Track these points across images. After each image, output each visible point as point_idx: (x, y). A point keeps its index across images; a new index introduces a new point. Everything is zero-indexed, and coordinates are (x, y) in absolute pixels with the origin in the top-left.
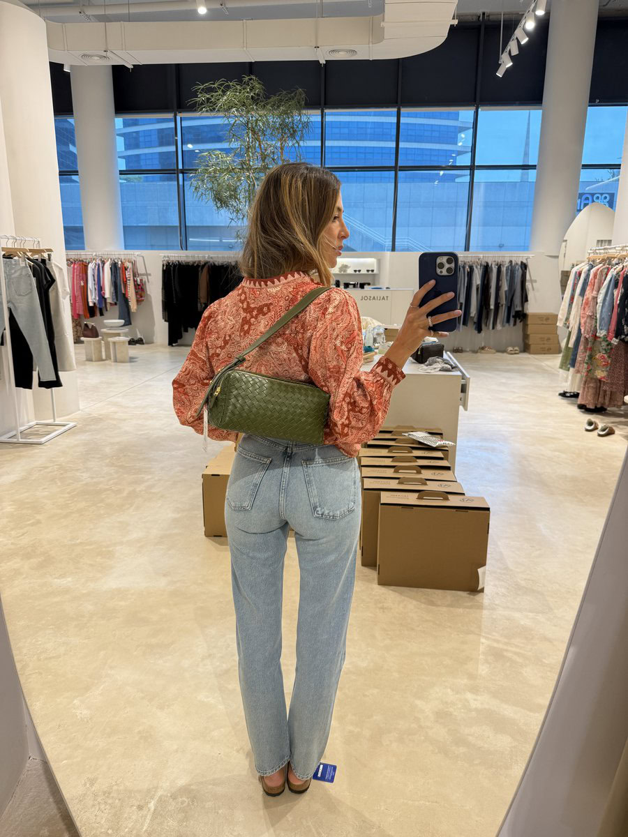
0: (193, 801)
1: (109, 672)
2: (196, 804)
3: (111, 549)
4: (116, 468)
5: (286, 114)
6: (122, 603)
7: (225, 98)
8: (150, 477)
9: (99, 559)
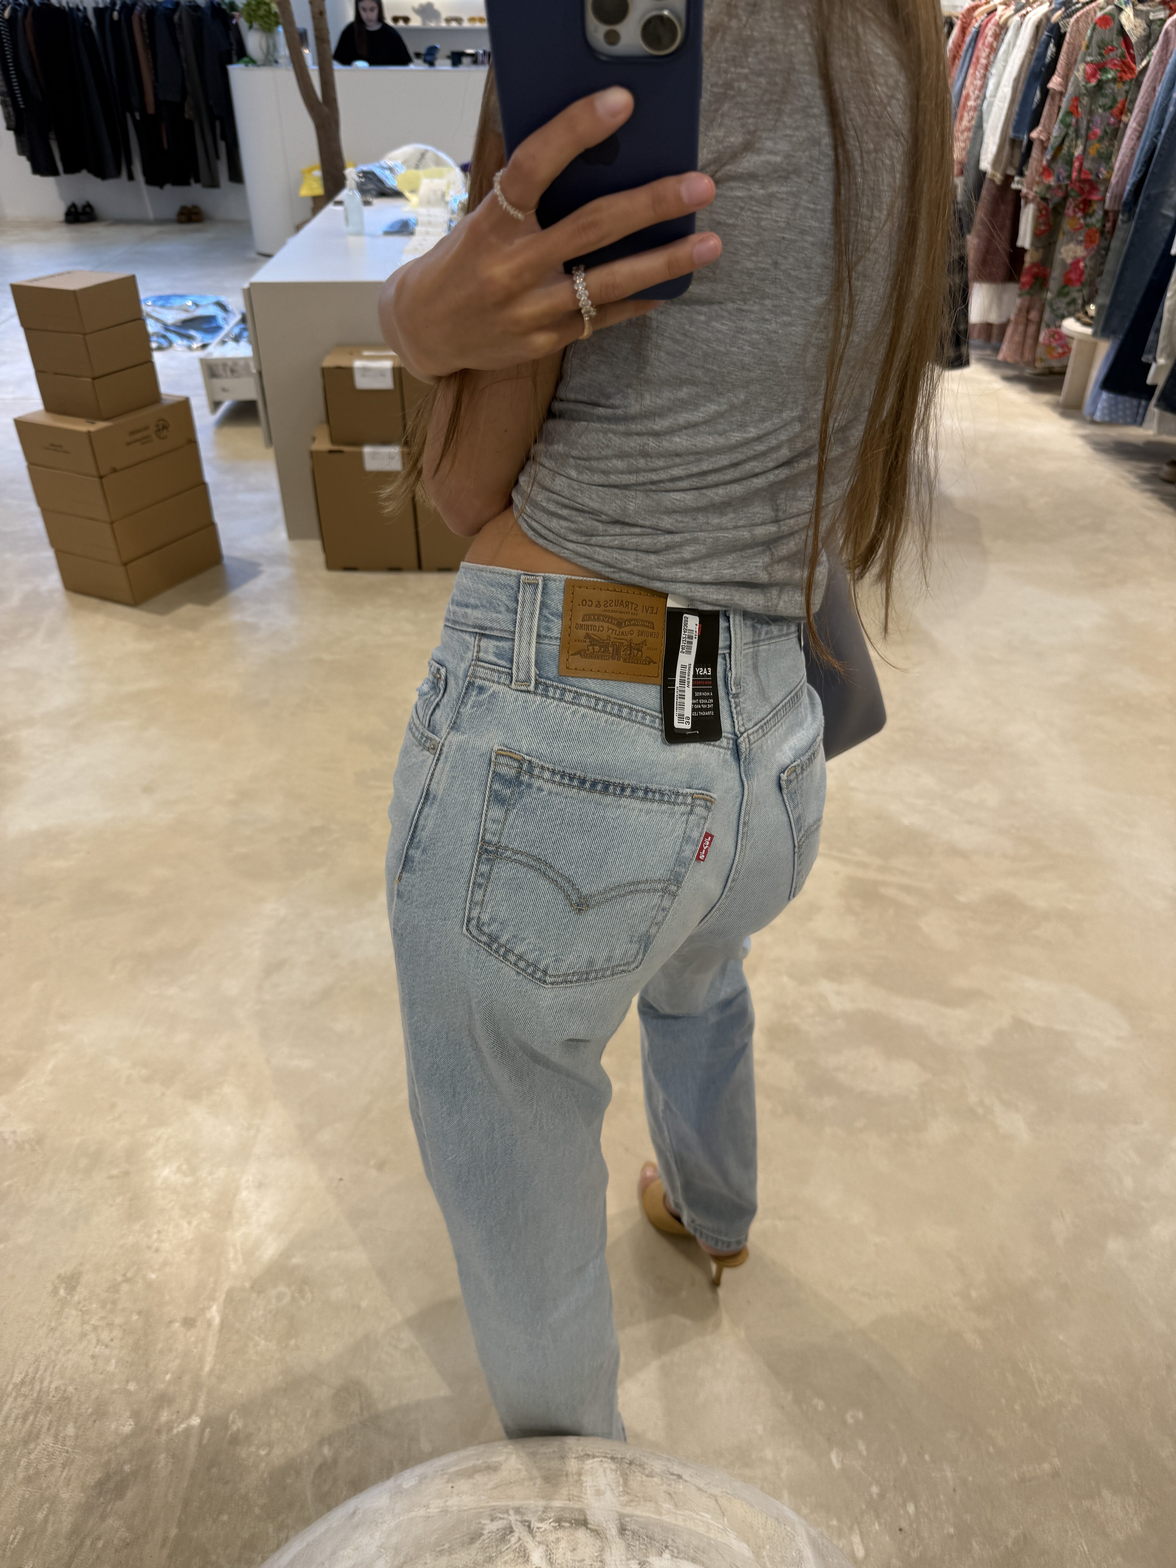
0: (301, 1291)
1: (60, 1028)
2: (309, 1296)
3: (8, 737)
6: (61, 864)
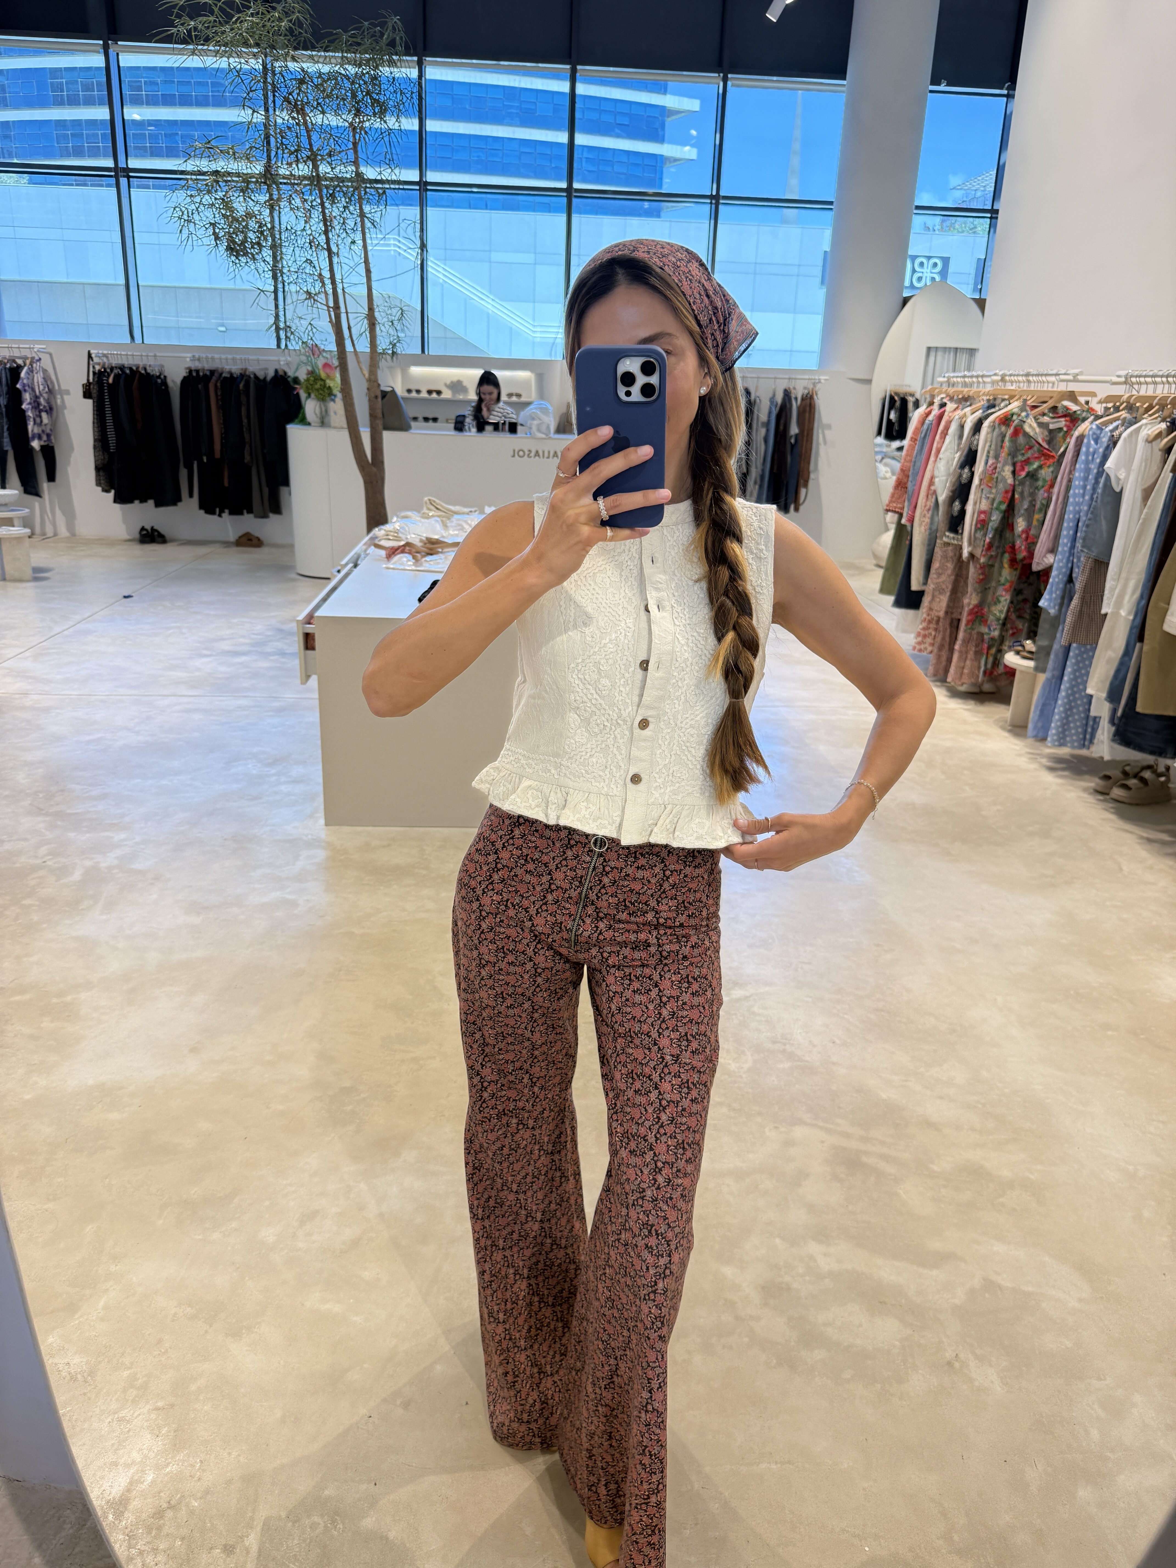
1: (113, 1268)
2: (340, 1526)
3: (69, 998)
4: (47, 819)
6: (114, 1116)
8: (123, 836)
9: (47, 1024)
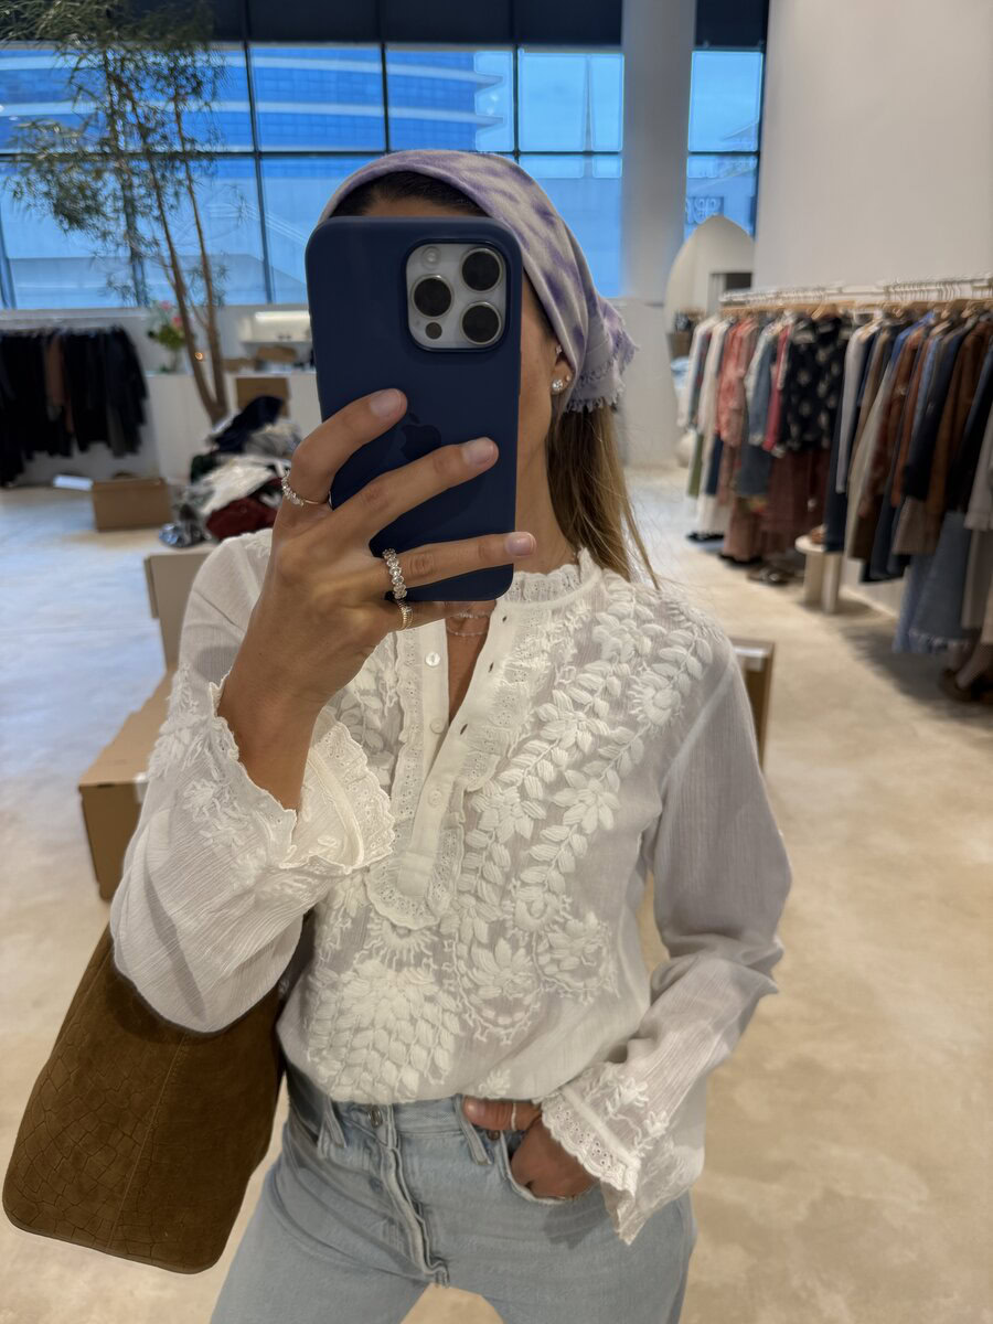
5: (180, 48)
7: (52, 12)
